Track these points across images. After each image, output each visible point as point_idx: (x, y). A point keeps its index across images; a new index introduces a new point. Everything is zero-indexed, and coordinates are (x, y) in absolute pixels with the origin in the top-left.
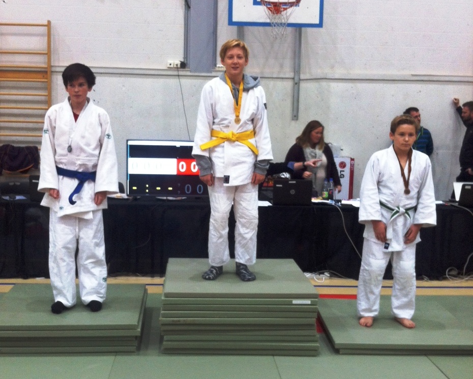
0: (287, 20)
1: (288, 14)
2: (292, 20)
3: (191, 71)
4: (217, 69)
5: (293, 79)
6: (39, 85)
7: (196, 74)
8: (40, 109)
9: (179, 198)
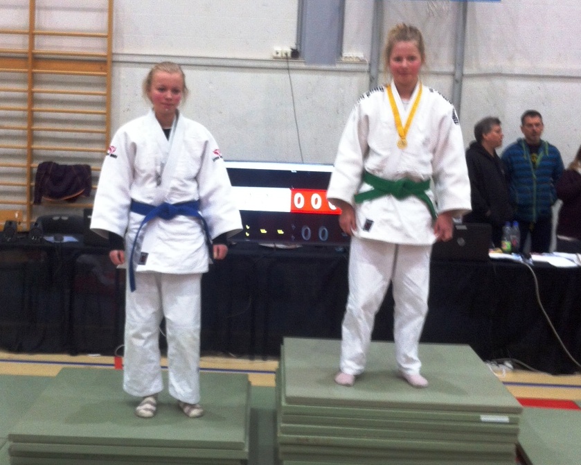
3: (305, 63)
4: (344, 60)
5: (453, 74)
6: (96, 80)
7: (313, 66)
8: (95, 113)
9: (292, 246)
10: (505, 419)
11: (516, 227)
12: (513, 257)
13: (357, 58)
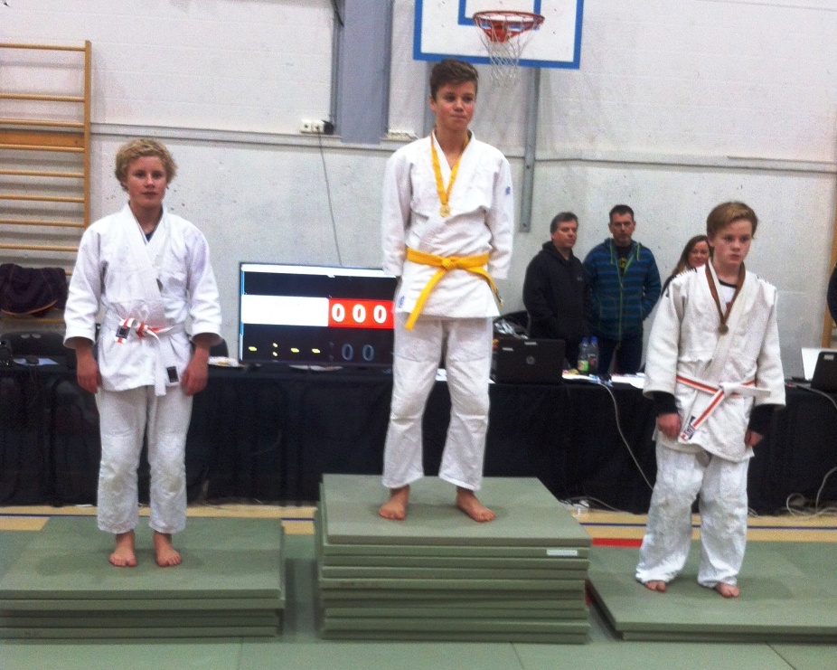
0: (520, 54)
1: (521, 44)
2: (527, 55)
3: (342, 140)
4: (390, 137)
5: (523, 158)
6: (70, 157)
7: (352, 145)
8: (70, 201)
9: (331, 368)
10: (573, 552)
12: (591, 378)
13: (407, 134)
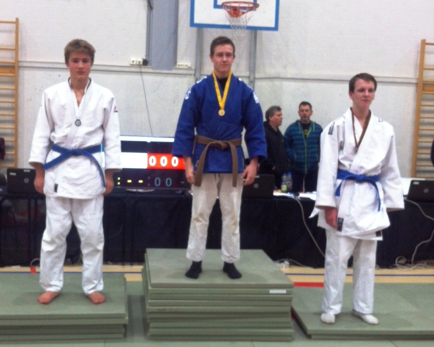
0: (247, 23)
1: (247, 18)
2: (250, 24)
3: (152, 68)
4: (177, 67)
5: (249, 77)
6: (7, 79)
7: (158, 71)
8: (7, 102)
9: (148, 191)
10: (284, 291)
11: (290, 176)
12: (288, 195)
13: (186, 65)
